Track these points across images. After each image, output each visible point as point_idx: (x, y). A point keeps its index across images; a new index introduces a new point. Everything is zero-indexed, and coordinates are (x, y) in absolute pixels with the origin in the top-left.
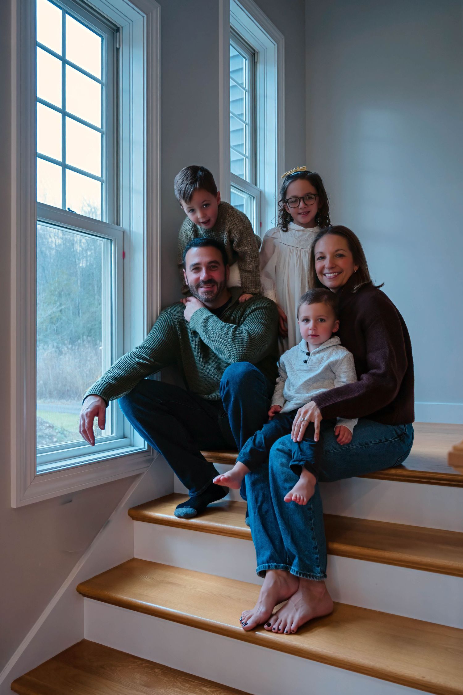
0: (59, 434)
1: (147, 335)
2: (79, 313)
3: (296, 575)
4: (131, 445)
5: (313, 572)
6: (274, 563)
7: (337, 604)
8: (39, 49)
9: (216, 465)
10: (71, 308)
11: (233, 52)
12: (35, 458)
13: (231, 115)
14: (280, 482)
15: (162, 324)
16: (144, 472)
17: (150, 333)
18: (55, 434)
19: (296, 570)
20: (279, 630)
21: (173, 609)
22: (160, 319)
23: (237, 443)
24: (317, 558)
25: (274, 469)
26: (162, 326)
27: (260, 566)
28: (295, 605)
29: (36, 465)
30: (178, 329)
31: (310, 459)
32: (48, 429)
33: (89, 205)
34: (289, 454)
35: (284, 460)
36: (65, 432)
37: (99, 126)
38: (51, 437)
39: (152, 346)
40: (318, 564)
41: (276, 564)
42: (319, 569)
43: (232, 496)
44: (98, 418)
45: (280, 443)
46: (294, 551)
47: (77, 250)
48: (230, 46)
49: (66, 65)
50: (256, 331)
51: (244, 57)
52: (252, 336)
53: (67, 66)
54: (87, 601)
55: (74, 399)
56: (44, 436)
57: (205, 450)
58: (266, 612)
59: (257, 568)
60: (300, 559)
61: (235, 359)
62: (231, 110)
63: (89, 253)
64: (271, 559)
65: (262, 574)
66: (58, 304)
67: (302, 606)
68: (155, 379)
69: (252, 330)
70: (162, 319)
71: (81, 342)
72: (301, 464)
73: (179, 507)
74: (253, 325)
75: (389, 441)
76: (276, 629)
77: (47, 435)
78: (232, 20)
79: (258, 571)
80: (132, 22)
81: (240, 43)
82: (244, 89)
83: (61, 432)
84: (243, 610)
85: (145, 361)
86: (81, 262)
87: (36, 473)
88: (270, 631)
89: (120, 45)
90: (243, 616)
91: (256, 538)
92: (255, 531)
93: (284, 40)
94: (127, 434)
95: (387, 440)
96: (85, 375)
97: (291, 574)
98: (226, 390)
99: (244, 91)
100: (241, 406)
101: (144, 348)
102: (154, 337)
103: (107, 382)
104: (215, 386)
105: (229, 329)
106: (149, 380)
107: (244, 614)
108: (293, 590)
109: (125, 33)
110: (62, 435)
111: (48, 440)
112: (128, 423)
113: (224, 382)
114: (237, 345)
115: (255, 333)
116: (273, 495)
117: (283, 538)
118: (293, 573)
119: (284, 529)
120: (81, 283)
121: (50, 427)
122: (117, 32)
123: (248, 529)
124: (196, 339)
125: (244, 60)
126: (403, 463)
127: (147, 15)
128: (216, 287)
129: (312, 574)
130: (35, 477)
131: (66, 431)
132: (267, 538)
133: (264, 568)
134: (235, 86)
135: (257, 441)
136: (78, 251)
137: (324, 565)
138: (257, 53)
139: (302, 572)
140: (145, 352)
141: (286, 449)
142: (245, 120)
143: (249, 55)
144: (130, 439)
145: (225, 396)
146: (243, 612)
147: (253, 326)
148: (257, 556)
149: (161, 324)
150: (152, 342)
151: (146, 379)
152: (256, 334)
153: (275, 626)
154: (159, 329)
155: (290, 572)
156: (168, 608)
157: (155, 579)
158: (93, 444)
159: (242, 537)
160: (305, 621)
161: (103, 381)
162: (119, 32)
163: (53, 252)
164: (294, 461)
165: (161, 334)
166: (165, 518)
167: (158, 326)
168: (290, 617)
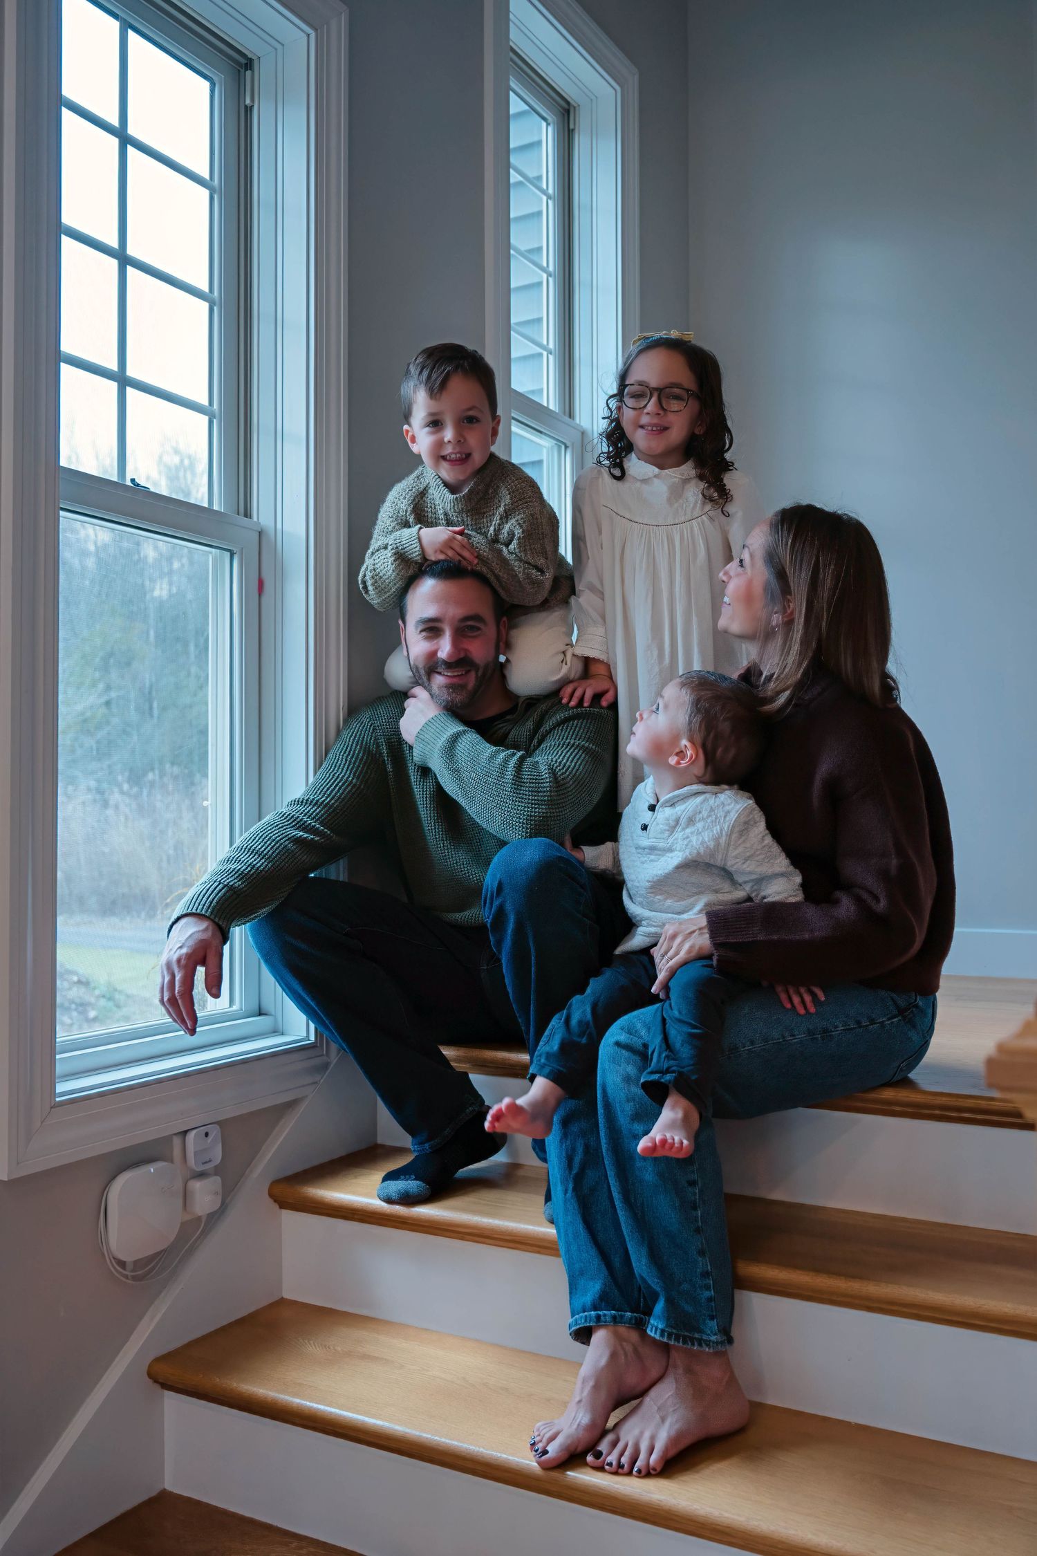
0: (103, 1002)
1: (315, 773)
2: (151, 708)
3: (661, 1339)
4: (276, 1032)
5: (701, 1331)
6: (610, 1311)
7: (757, 1407)
8: (66, 113)
9: (477, 1079)
10: (132, 696)
11: (516, 105)
12: (53, 1061)
13: (512, 252)
14: (623, 1120)
15: (351, 748)
16: (307, 1096)
17: (321, 770)
18: (93, 1000)
19: (660, 1326)
20: (620, 1466)
21: (372, 1418)
22: (345, 734)
23: (523, 1028)
24: (710, 1299)
25: (609, 1091)
26: (350, 752)
27: (577, 1316)
28: (659, 1409)
29: (55, 1078)
30: (388, 760)
31: (689, 1068)
32: (75, 989)
33: (176, 452)
34: (642, 1055)
35: (631, 1070)
36: (117, 996)
37: (205, 287)
38: (83, 1006)
39: (328, 799)
40: (711, 1313)
41: (614, 1312)
42: (713, 1325)
43: (513, 1153)
44: (204, 968)
45: (622, 1029)
46: (655, 1283)
47: (146, 557)
48: (511, 92)
49: (129, 146)
50: (569, 766)
51: (544, 119)
52: (562, 777)
53: (130, 149)
54: (172, 1401)
55: (139, 917)
56: (66, 1004)
57: (450, 1043)
58: (592, 1426)
59: (571, 1320)
60: (670, 1302)
61: (520, 831)
62: (512, 241)
63: (176, 565)
64: (603, 1301)
65: (583, 1335)
66: (101, 686)
67: (674, 1411)
68: (333, 877)
69: (560, 765)
70: (351, 736)
71: (157, 777)
72: (666, 1081)
73: (390, 1176)
74: (562, 752)
75: (878, 1023)
76: (614, 1463)
77: (72, 1002)
78: (514, 35)
79: (573, 1328)
80: (281, 47)
81: (534, 85)
82: (544, 192)
83: (108, 996)
84: (539, 1421)
85: (311, 834)
86: (158, 587)
87: (55, 1098)
88: (601, 1469)
89: (253, 100)
90: (536, 1434)
91: (568, 1251)
92: (566, 1235)
93: (637, 77)
94: (268, 1004)
95: (872, 1022)
96: (165, 858)
97: (650, 1336)
98: (496, 903)
99: (545, 198)
100: (531, 944)
101: (310, 804)
102: (331, 779)
103: (225, 886)
104: (472, 893)
105: (506, 761)
106: (319, 878)
107: (541, 1429)
108: (654, 1374)
109: (264, 71)
110: (111, 1004)
111: (75, 1014)
112: (269, 978)
113: (491, 884)
114: (526, 799)
115: (566, 770)
116: (608, 1150)
117: (630, 1252)
118: (652, 1335)
119: (631, 1232)
120: (157, 637)
121: (79, 982)
122: (246, 70)
123: (551, 1231)
124: (430, 784)
125: (544, 124)
126: (911, 1075)
127: (316, 30)
128: (473, 674)
129: (697, 1335)
130: (51, 1108)
131: (120, 992)
132: (593, 1252)
133: (586, 1321)
134: (520, 183)
135: (574, 1022)
136: (150, 560)
137: (725, 1314)
138: (575, 108)
139: (674, 1331)
140: (312, 814)
141: (637, 1042)
142: (545, 265)
143: (555, 116)
144: (275, 1016)
145: (493, 919)
146: (539, 1424)
147: (563, 755)
148: (571, 1293)
149: (347, 748)
150: (327, 790)
151: (312, 875)
152: (569, 775)
153: (612, 1458)
154: (343, 758)
155: (645, 1331)
156: (361, 1414)
157: (332, 1348)
158: (193, 1032)
159: (535, 1248)
160: (681, 1446)
161: (215, 882)
162: (251, 70)
163: (91, 563)
164: (652, 1073)
165: (348, 772)
166: (356, 1205)
167: (341, 752)
168: (647, 1435)
